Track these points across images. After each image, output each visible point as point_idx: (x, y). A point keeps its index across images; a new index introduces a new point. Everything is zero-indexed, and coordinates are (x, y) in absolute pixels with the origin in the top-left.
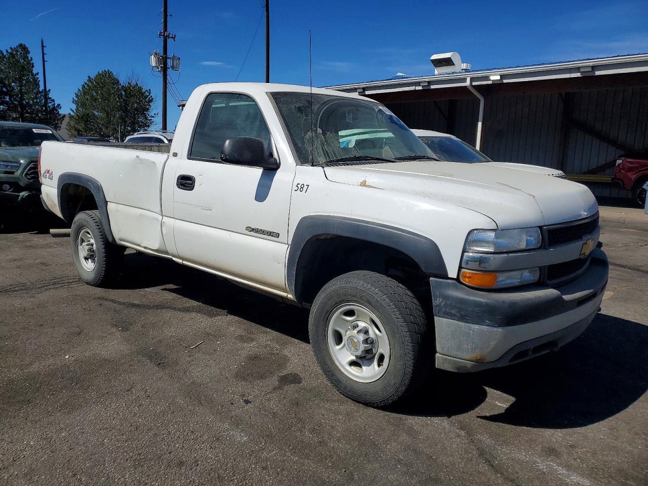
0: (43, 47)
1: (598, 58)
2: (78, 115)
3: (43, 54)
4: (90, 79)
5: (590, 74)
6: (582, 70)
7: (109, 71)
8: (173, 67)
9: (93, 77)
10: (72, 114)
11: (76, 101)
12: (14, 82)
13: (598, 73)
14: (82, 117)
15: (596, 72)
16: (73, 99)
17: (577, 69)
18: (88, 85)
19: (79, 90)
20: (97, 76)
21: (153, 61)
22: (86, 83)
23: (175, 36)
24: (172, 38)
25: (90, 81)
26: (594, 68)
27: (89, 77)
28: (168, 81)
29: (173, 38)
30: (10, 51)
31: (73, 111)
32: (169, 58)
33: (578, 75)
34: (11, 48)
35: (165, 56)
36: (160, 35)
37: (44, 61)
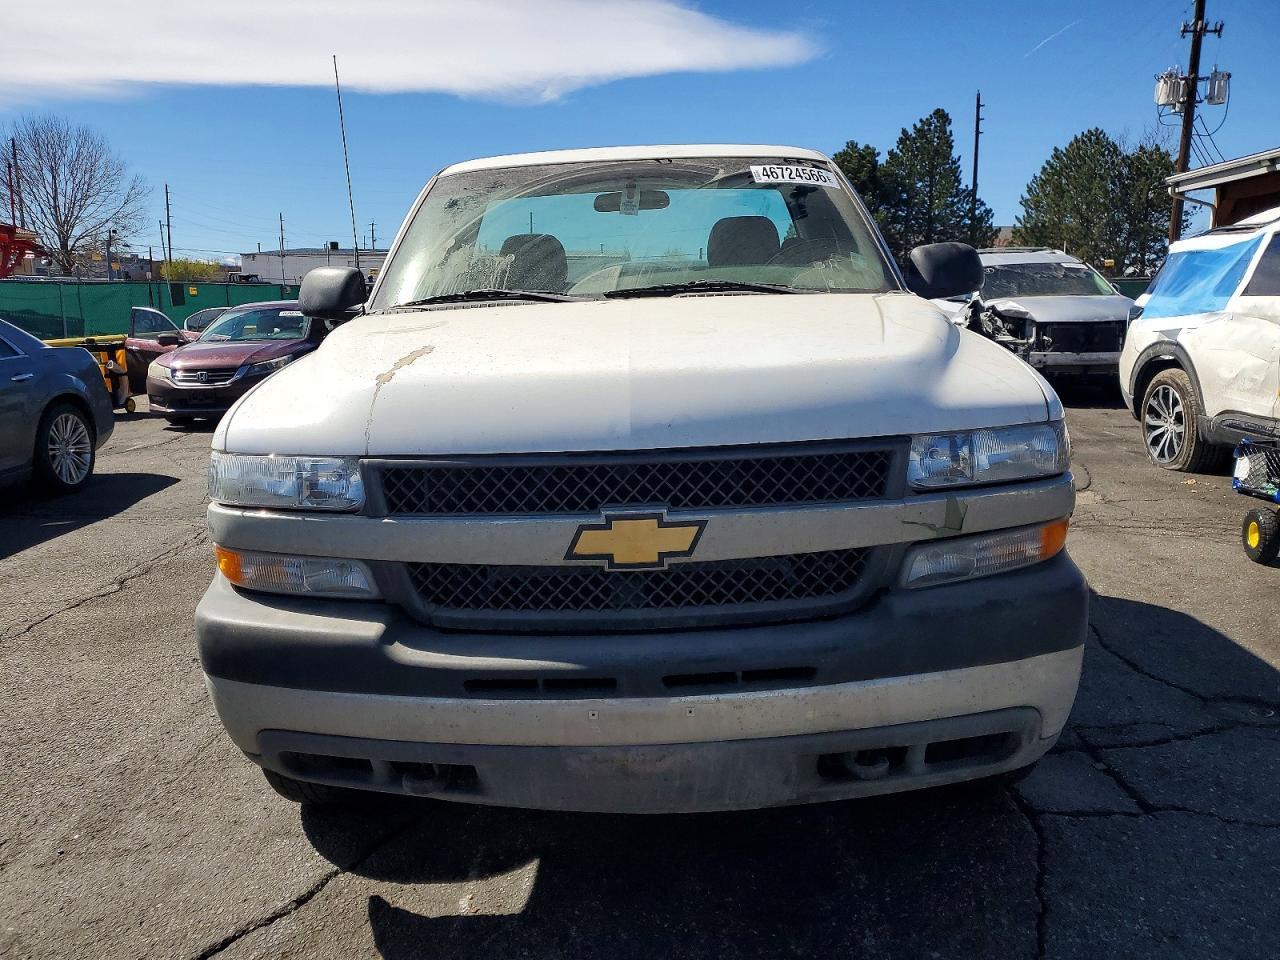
0: (979, 106)
2: (1026, 228)
3: (978, 119)
4: (1057, 155)
7: (1097, 129)
8: (1210, 98)
9: (1063, 147)
10: (1018, 225)
11: (1027, 201)
12: (920, 181)
14: (1032, 231)
16: (1022, 197)
18: (1052, 167)
19: (1035, 177)
20: (1071, 145)
21: (1161, 92)
22: (1048, 162)
23: (1221, 26)
24: (1215, 31)
25: (1058, 158)
27: (1056, 149)
28: (1194, 132)
29: (1218, 31)
30: (919, 125)
31: (1020, 222)
32: (1202, 79)
34: (921, 121)
35: (1192, 76)
36: (1184, 31)
37: (978, 133)
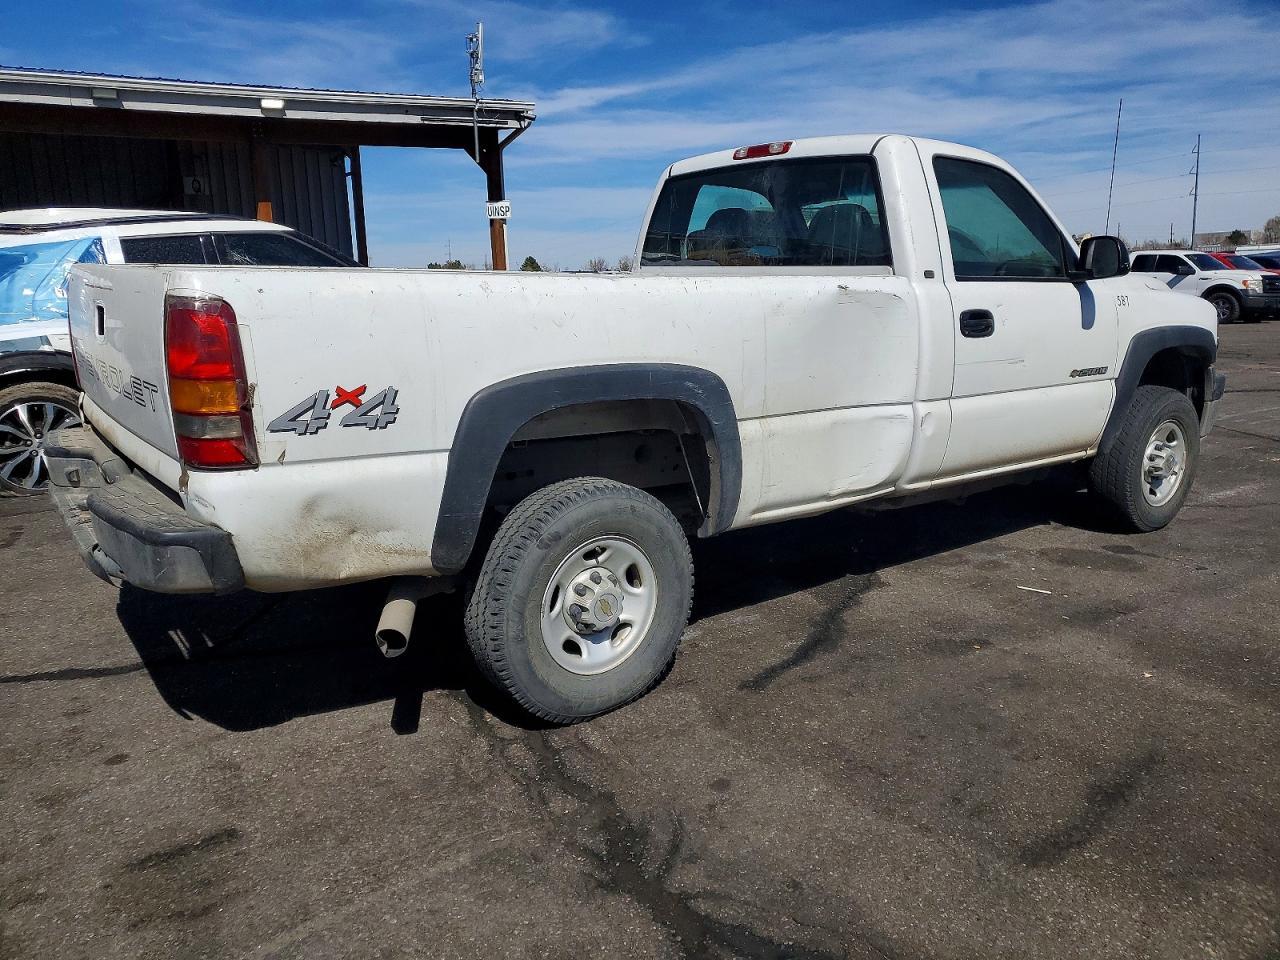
1: (140, 78)
5: (114, 106)
6: (97, 95)
13: (128, 105)
15: (124, 103)
17: (87, 92)
26: (123, 94)
33: (89, 103)
